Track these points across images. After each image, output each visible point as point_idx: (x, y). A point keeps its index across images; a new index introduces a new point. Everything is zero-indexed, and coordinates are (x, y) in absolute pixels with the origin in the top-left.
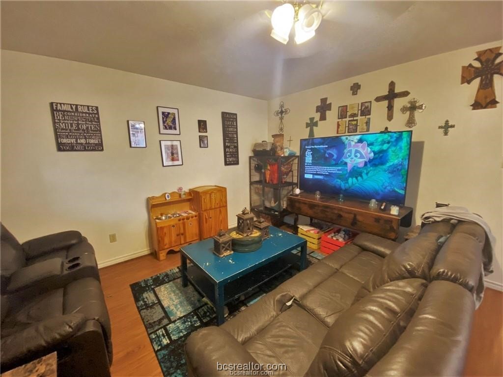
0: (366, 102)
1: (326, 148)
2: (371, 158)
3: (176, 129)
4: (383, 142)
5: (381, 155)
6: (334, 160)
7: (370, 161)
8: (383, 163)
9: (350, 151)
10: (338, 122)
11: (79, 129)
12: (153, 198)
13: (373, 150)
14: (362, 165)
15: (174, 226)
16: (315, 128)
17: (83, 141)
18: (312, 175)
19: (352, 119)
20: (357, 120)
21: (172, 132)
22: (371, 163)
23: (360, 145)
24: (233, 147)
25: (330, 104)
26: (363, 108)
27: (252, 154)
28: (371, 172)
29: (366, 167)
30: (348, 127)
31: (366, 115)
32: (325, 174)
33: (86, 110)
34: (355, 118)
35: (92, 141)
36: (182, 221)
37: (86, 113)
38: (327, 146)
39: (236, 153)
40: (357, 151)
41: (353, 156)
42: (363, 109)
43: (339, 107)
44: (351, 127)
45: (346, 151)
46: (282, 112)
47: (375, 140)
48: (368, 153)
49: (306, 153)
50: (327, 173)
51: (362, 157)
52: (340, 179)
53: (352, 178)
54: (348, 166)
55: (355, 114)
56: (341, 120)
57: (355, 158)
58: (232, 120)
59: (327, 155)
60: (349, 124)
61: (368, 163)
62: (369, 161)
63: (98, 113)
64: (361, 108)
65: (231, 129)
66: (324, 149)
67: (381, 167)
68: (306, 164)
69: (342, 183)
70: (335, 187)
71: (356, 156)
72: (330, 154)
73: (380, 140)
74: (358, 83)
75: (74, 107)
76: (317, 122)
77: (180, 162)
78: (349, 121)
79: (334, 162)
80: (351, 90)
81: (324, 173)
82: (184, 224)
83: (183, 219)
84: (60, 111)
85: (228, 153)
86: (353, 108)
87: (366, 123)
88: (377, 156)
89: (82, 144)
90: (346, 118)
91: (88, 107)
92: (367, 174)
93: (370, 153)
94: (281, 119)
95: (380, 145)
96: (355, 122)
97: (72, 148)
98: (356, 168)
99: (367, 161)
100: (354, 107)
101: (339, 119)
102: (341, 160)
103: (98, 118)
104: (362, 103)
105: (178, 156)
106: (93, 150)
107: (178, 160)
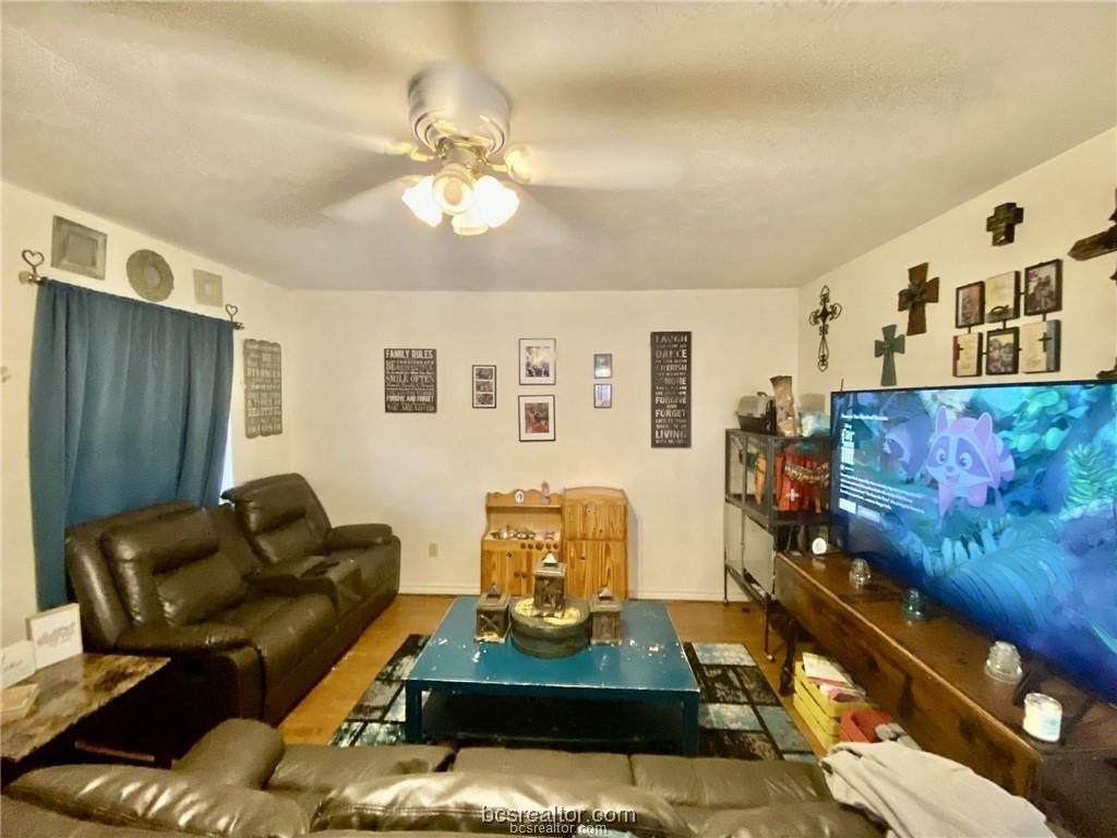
0: (1042, 265)
1: (884, 422)
2: (1009, 479)
3: (548, 375)
4: (1045, 421)
5: (1039, 470)
6: (904, 465)
7: (1007, 487)
8: (1044, 506)
9: (944, 443)
10: (956, 338)
11: (410, 382)
12: (497, 495)
13: (1013, 446)
14: (979, 498)
15: (510, 555)
16: (897, 356)
17: (412, 399)
18: (854, 505)
19: (999, 325)
20: (1016, 331)
21: (542, 379)
22: (1010, 497)
23: (971, 422)
24: (672, 406)
25: (936, 281)
26: (1033, 285)
27: (735, 425)
28: (1008, 530)
29: (992, 507)
30: (988, 353)
31: (1044, 313)
32: (883, 508)
33: (420, 356)
34: (1010, 324)
35: (423, 399)
36: (527, 549)
37: (419, 359)
38: (886, 419)
39: (684, 421)
40: (963, 446)
41: (952, 461)
42: (1031, 291)
43: (958, 289)
44: (995, 354)
45: (933, 440)
46: (825, 315)
47: (1017, 411)
48: (995, 456)
49: (843, 434)
50: (888, 507)
51: (978, 468)
52: (920, 535)
53: (953, 541)
54: (940, 494)
55: (1005, 309)
56: (965, 330)
57: (958, 469)
58: (676, 346)
59: (887, 448)
60: (989, 345)
61: (997, 493)
62: (1000, 489)
63: (434, 359)
64: (1027, 287)
65: (672, 367)
66: (880, 425)
67: (1043, 518)
68: (842, 467)
69: (925, 549)
70: (907, 558)
71: (962, 463)
72: (893, 443)
73: (1033, 409)
74: (1014, 205)
75: (407, 353)
76: (902, 338)
77: (550, 436)
78: (990, 333)
79: (903, 475)
80: (989, 228)
81: (881, 505)
82: (529, 556)
83: (530, 547)
84: (393, 359)
85: (660, 421)
86: (997, 289)
87: (1045, 339)
88: (1024, 470)
89: (411, 402)
90: (982, 322)
91: (423, 350)
92: (996, 535)
93: (1003, 457)
94: (824, 331)
95: (1033, 430)
96: (1008, 339)
97: (400, 410)
98: (962, 508)
99: (996, 487)
100: (1002, 287)
101: (957, 326)
102: (922, 470)
103: (435, 366)
104: (1027, 270)
105: (547, 424)
106: (424, 411)
107: (547, 431)
